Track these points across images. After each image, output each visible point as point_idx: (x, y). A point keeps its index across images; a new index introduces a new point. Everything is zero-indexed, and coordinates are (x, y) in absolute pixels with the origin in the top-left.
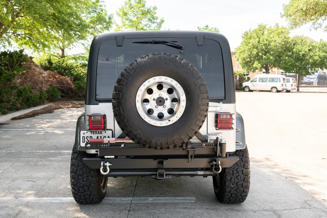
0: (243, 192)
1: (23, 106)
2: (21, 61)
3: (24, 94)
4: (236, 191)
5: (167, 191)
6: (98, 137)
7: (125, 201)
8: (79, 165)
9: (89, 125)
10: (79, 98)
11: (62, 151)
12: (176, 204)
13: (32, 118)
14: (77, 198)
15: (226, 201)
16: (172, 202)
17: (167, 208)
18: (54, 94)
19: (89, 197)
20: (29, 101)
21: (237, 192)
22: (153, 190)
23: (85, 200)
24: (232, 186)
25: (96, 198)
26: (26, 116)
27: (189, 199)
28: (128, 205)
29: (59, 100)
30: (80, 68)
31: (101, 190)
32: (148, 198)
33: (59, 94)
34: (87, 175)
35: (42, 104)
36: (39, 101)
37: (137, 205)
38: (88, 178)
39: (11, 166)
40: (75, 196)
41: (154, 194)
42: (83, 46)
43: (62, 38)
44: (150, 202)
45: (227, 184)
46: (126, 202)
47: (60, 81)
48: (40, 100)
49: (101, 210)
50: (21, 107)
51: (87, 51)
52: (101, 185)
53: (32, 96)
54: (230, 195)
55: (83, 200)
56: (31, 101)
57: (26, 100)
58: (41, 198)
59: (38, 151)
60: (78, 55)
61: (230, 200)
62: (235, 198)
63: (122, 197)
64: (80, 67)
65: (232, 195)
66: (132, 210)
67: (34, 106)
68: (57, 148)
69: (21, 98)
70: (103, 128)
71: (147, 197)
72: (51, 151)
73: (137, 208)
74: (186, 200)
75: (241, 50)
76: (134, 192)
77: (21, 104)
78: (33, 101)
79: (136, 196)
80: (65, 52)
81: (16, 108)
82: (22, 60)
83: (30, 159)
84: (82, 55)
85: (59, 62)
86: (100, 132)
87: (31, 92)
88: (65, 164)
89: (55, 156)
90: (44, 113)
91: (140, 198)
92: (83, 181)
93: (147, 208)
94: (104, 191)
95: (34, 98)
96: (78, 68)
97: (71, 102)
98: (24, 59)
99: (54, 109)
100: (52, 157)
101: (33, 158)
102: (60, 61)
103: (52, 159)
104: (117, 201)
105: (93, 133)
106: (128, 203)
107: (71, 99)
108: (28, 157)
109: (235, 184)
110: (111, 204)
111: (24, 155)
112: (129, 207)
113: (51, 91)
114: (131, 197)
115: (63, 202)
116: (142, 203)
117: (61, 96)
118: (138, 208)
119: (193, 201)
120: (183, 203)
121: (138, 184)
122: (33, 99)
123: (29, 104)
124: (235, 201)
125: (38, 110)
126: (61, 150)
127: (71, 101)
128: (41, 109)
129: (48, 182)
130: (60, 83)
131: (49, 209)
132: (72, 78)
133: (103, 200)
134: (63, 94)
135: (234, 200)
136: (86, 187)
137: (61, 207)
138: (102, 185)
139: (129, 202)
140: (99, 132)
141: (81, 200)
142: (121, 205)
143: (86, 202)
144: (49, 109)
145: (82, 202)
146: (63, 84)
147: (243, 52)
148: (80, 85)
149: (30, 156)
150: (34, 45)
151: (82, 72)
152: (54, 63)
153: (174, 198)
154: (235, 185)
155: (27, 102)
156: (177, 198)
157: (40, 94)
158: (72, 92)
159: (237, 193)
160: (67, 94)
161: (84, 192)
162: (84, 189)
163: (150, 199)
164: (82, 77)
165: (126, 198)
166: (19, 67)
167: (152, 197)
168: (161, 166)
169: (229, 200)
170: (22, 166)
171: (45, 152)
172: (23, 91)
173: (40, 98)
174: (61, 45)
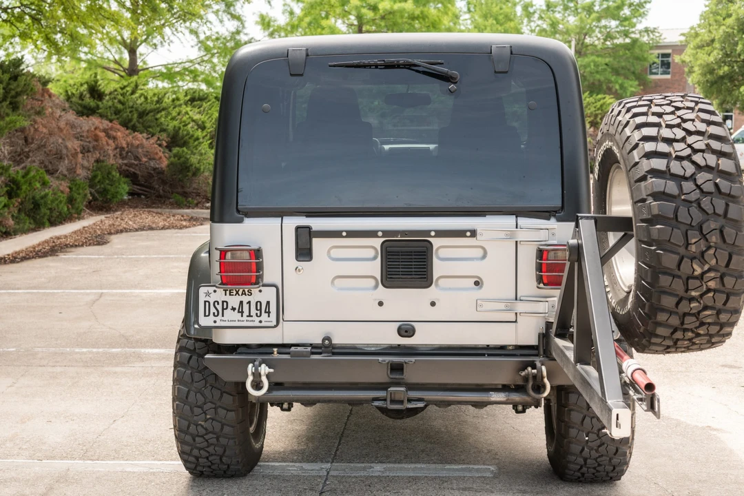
0: (615, 454)
1: (21, 225)
2: (17, 93)
3: (24, 187)
4: (597, 451)
5: (423, 451)
6: (241, 303)
7: (312, 470)
8: (195, 380)
9: (220, 272)
10: (184, 199)
11: (143, 350)
12: (444, 479)
13: (50, 258)
14: (190, 462)
15: (572, 475)
16: (434, 475)
17: (418, 489)
18: (109, 187)
19: (221, 459)
20: (39, 208)
21: (597, 455)
22: (388, 448)
23: (209, 467)
24: (587, 438)
25: (238, 461)
26: (31, 252)
27: (477, 470)
28: (319, 480)
29: (122, 205)
30: (184, 109)
31: (250, 443)
32: (372, 465)
33: (124, 188)
34: (214, 406)
35: (76, 218)
36: (66, 209)
37: (341, 479)
38: (216, 413)
39: (11, 386)
40: (186, 457)
41: (388, 457)
42: (193, 37)
43: (128, 15)
44: (377, 474)
45: (573, 432)
46: (314, 473)
47: (126, 149)
48: (70, 206)
49: (250, 489)
50: (17, 227)
51: (205, 53)
52: (249, 429)
53: (46, 195)
54: (581, 461)
55: (204, 467)
56: (44, 210)
57: (32, 206)
58: (97, 462)
59: (77, 350)
60: (180, 66)
61: (583, 474)
62: (595, 468)
63: (304, 462)
64: (186, 104)
65: (585, 460)
66: (328, 491)
67: (53, 223)
68: (127, 341)
69: (16, 201)
70: (254, 280)
71: (368, 462)
72: (114, 350)
73: (341, 487)
74: (470, 470)
75: (701, 40)
76: (337, 450)
77: (16, 218)
78: (50, 209)
79: (342, 461)
80: (138, 55)
81: (4, 230)
82: (19, 89)
83: (59, 369)
84: (191, 64)
85: (122, 89)
86: (246, 290)
87: (44, 184)
88: (153, 382)
89: (124, 363)
90: (82, 246)
91: (352, 465)
92: (206, 420)
93: (368, 487)
94: (257, 446)
95: (52, 201)
96: (180, 105)
97: (159, 210)
98: (25, 85)
99: (110, 234)
100: (117, 365)
101: (67, 368)
102: (125, 87)
103: (118, 369)
104: (292, 470)
105: (230, 293)
106: (320, 477)
107: (160, 201)
108: (51, 364)
109: (593, 433)
110: (276, 477)
111: (41, 359)
112: (321, 485)
113: (99, 177)
114: (328, 462)
115: (155, 470)
116: (355, 476)
117: (131, 194)
118: (345, 486)
119: (488, 475)
120: (460, 477)
121: (346, 432)
122: (49, 202)
123: (38, 217)
124: (596, 477)
125: (66, 237)
126: (139, 347)
127: (161, 208)
128: (75, 232)
129: (112, 426)
130: (127, 153)
131: (121, 485)
132: (163, 140)
133: (256, 468)
134: (136, 188)
135: (593, 474)
136: (211, 435)
137: (151, 482)
138: (252, 429)
139: (321, 474)
140: (244, 291)
141: (199, 468)
142: (302, 481)
143: (212, 472)
144: (95, 231)
145: (202, 472)
146: (137, 158)
147: (708, 45)
148: (188, 159)
149: (58, 362)
150: (48, 39)
151: (193, 121)
152: (106, 92)
153: (439, 466)
154: (594, 436)
155: (34, 212)
156: (448, 467)
157: (70, 188)
158: (164, 182)
159: (599, 457)
160: (146, 187)
161: (208, 447)
162: (207, 441)
163: (378, 469)
164: (192, 136)
165: (315, 464)
166: (9, 111)
167: (381, 462)
168: (397, 377)
169: (579, 474)
170: (40, 387)
171: (98, 353)
172: (23, 180)
173: (71, 200)
174: (126, 34)
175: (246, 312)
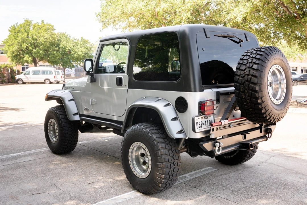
6: (206, 121)
19: (173, 183)
38: (177, 164)
86: (206, 117)
92: (174, 168)
105: (203, 118)
115: (128, 199)
136: (175, 174)
147: (12, 45)
162: (173, 176)
163: (187, 176)
175: (207, 125)
